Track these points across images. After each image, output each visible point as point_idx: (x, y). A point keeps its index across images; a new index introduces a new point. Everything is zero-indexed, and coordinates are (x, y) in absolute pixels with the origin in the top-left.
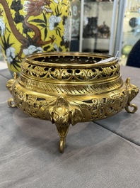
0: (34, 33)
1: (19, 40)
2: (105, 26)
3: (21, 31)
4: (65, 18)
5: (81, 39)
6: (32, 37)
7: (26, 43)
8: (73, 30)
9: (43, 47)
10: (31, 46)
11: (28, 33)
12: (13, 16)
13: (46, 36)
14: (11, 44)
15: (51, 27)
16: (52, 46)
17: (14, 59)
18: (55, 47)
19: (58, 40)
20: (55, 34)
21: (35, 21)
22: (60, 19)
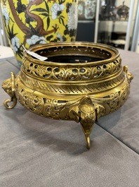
0: (36, 23)
1: (23, 30)
2: (124, 6)
3: (24, 21)
4: (69, 5)
5: (97, 21)
6: (34, 27)
7: (29, 33)
8: (89, 12)
9: (46, 36)
10: (34, 36)
11: (31, 23)
12: (16, 6)
13: (48, 25)
14: (15, 34)
15: (53, 16)
16: (55, 36)
17: (19, 49)
18: (59, 36)
19: (62, 29)
20: (58, 23)
21: (37, 10)
22: (63, 7)
